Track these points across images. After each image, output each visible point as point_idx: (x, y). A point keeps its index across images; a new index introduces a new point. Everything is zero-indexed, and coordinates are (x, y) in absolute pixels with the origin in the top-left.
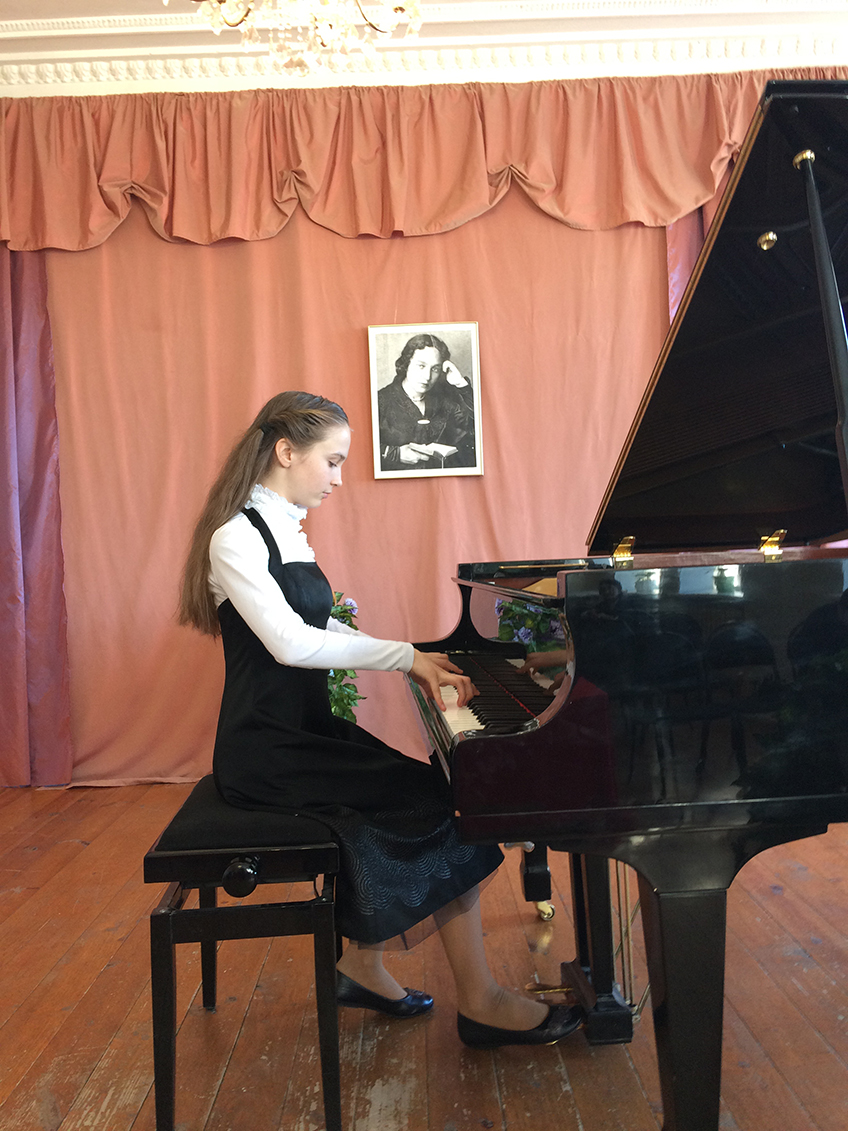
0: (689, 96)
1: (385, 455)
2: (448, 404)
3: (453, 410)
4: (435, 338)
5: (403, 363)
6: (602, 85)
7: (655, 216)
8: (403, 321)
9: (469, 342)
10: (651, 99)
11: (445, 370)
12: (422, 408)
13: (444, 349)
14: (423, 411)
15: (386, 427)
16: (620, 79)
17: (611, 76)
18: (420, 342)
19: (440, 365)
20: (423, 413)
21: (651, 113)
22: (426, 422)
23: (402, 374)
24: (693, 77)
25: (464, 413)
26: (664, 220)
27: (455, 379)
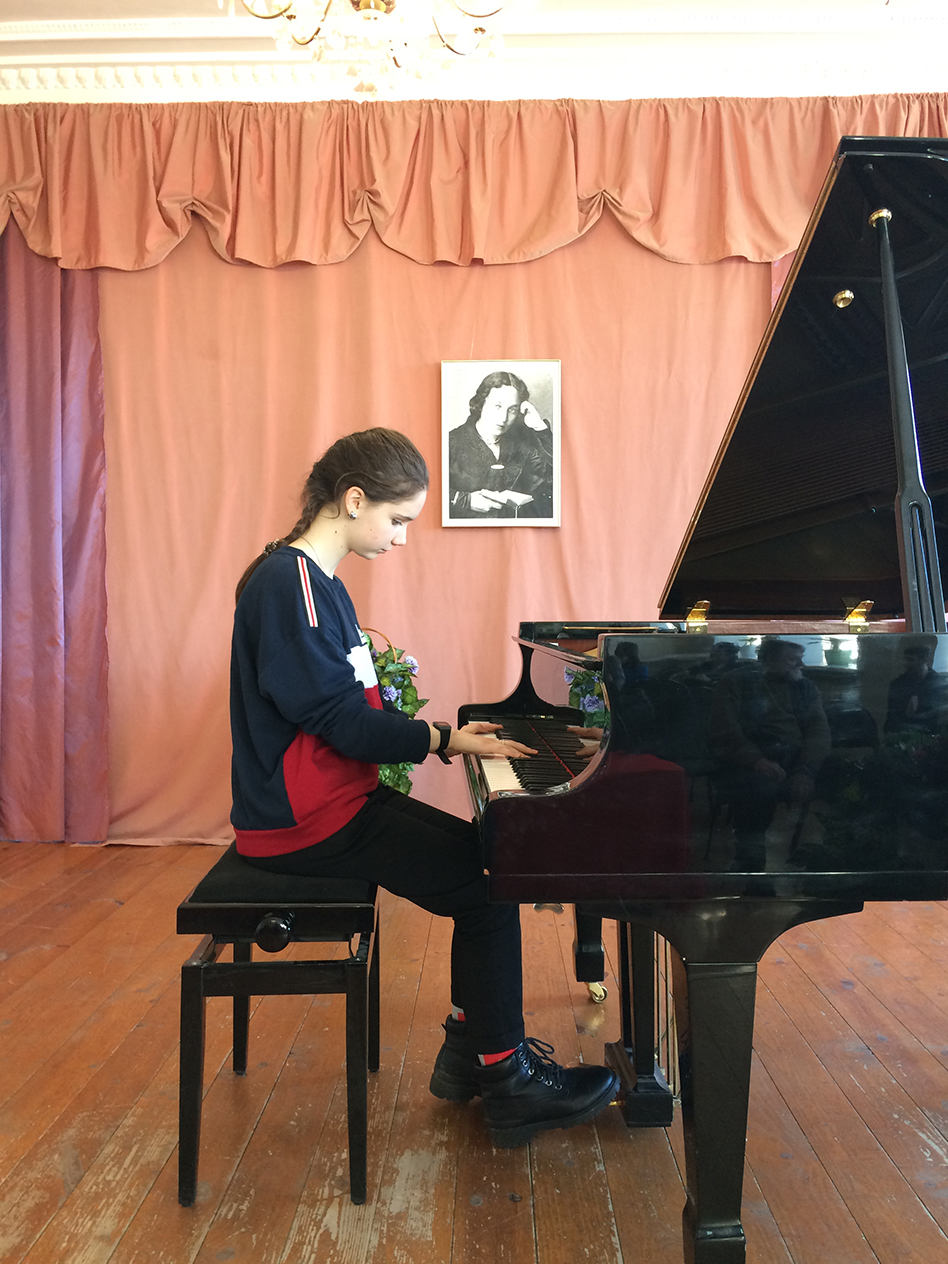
0: (803, 119)
1: (454, 502)
2: (524, 449)
3: (530, 455)
4: (513, 376)
5: (478, 403)
6: (707, 106)
7: (760, 250)
8: (479, 356)
9: (550, 382)
10: (761, 122)
11: (523, 411)
12: (496, 451)
13: (523, 389)
14: (497, 456)
15: (457, 471)
16: (727, 99)
17: (718, 96)
18: (496, 380)
19: (518, 406)
20: (497, 457)
21: (760, 138)
22: (501, 467)
23: (475, 415)
24: (808, 99)
25: (542, 459)
26: (770, 256)
27: (534, 421)
